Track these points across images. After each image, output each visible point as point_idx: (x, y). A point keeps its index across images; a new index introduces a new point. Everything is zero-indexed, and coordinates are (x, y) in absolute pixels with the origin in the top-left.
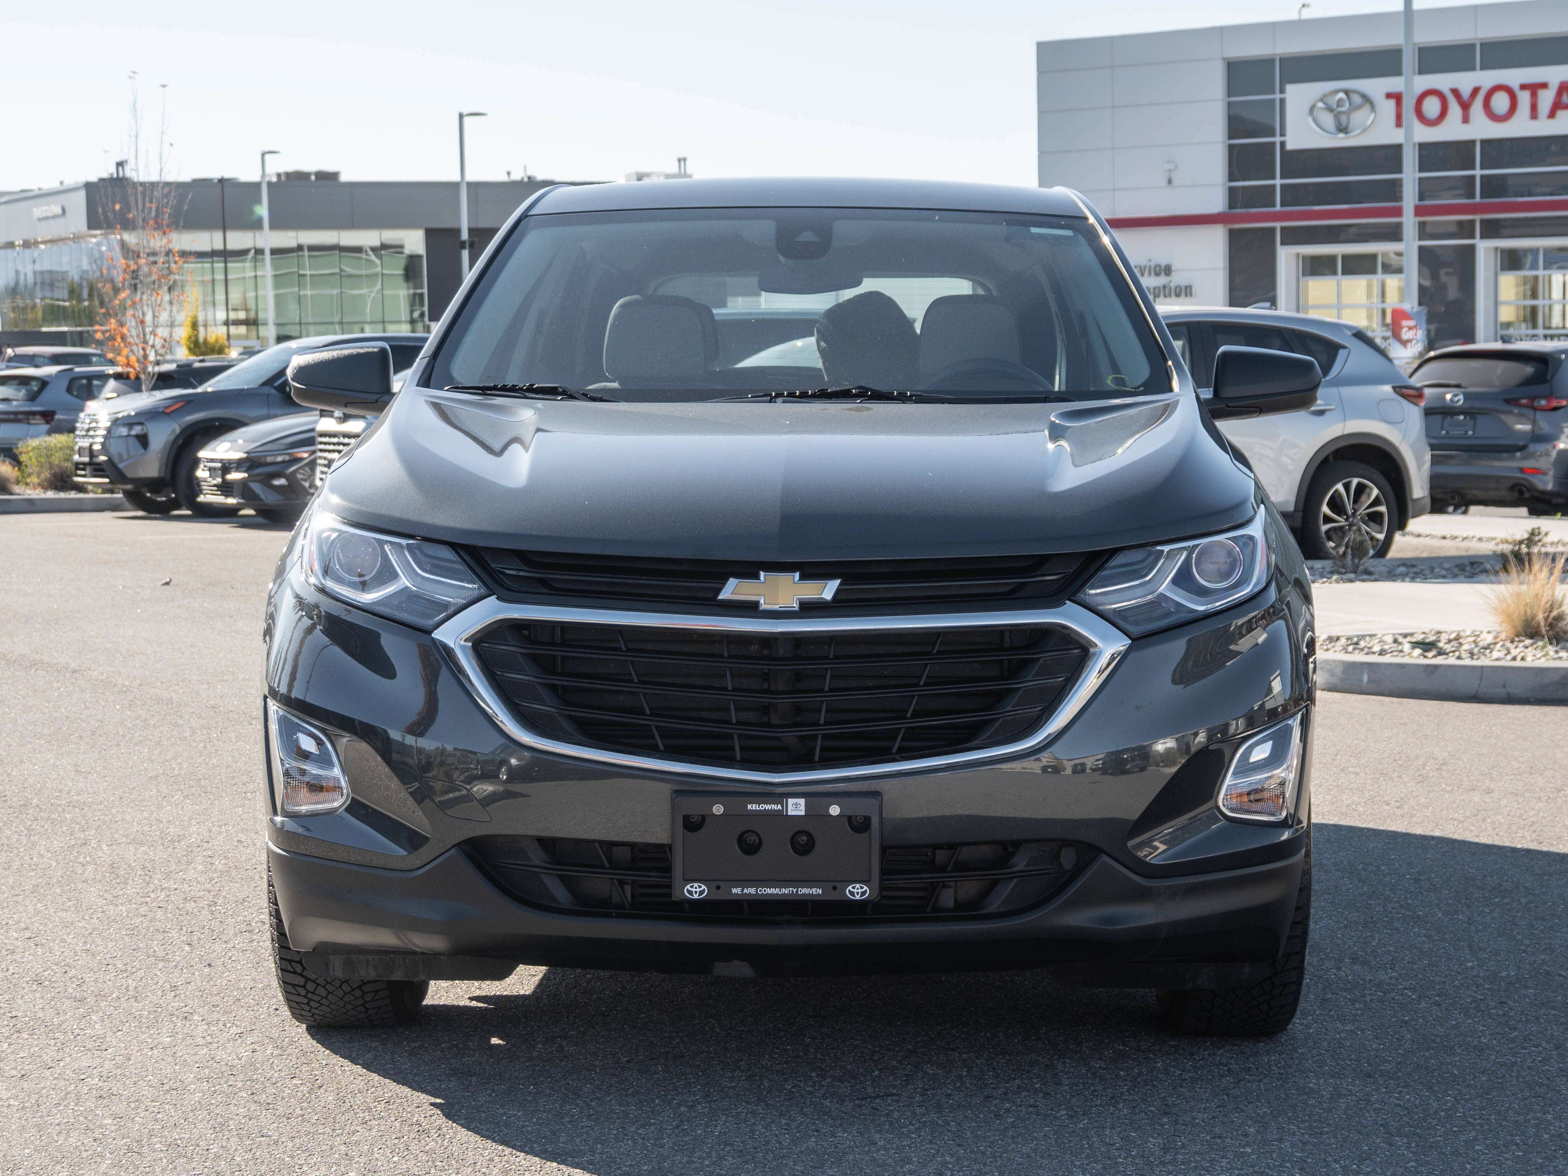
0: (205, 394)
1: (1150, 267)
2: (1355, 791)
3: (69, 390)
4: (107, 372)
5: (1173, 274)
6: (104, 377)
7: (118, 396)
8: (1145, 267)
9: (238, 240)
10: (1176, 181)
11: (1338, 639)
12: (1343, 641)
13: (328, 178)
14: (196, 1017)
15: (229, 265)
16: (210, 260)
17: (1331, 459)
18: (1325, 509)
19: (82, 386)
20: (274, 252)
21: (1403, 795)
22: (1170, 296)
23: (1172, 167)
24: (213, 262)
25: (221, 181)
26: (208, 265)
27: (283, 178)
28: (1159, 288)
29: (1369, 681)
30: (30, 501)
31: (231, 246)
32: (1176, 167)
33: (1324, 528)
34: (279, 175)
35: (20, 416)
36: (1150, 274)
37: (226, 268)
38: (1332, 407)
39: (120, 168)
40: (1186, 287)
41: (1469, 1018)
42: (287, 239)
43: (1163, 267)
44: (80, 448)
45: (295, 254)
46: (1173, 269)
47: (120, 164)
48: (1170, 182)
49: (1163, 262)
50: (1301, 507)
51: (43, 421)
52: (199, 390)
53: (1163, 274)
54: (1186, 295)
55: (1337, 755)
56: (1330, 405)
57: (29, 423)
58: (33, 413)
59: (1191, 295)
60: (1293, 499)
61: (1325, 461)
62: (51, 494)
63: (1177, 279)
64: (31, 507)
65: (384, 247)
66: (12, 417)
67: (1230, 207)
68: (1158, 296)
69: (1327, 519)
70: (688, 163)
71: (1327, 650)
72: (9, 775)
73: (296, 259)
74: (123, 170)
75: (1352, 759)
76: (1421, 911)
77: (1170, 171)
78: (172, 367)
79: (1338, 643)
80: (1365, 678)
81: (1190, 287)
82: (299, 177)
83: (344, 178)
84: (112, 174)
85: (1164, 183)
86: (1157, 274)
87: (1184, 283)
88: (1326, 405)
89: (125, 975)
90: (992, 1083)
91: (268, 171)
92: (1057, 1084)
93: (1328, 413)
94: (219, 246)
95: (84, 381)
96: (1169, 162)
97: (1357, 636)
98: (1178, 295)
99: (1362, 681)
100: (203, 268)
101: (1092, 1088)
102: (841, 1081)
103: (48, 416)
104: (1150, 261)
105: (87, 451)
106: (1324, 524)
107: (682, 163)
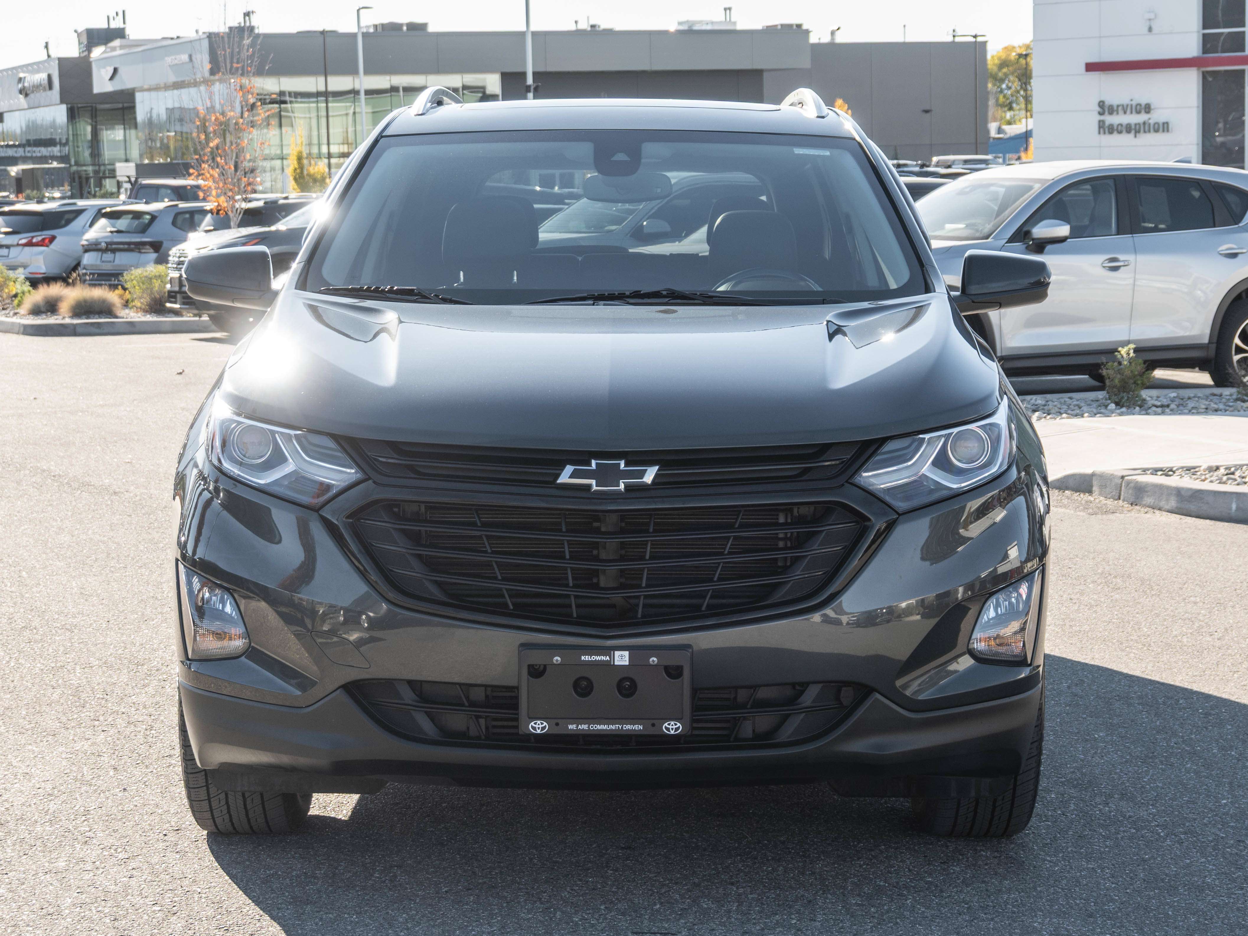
0: (277, 231)
1: (1132, 105)
2: (1187, 621)
3: (174, 223)
4: (206, 208)
5: (1152, 112)
6: (203, 212)
7: (215, 230)
8: (1127, 106)
9: (338, 83)
10: (1155, 29)
11: (1218, 468)
12: (1222, 471)
13: (417, 28)
14: (95, 841)
15: (330, 105)
16: (315, 100)
17: (1244, 295)
18: (1237, 341)
19: (185, 219)
20: (368, 92)
21: (1228, 626)
22: (1149, 131)
23: (1152, 16)
24: (317, 102)
25: (323, 33)
26: (314, 105)
27: (380, 29)
28: (1139, 124)
29: (1238, 508)
30: (131, 324)
31: (331, 88)
32: (1156, 16)
33: (1236, 358)
34: (376, 26)
35: (132, 246)
36: (1131, 113)
37: (327, 107)
38: (1244, 251)
39: (247, 18)
40: (1164, 124)
41: (1203, 857)
42: (382, 82)
43: (1143, 106)
44: (171, 279)
45: (389, 94)
46: (1152, 107)
47: (247, 14)
48: (1150, 29)
49: (1144, 102)
50: (1215, 340)
51: (152, 250)
52: (273, 228)
53: (1143, 111)
54: (1163, 131)
55: (1185, 584)
56: (1242, 248)
57: (140, 252)
58: (144, 244)
59: (1168, 131)
60: (1208, 331)
61: (1239, 297)
62: (149, 318)
63: (1156, 117)
64: (132, 329)
65: (465, 87)
66: (126, 246)
67: (1205, 51)
68: (1139, 132)
69: (1239, 350)
70: (732, 11)
71: (1204, 480)
72: (22, 596)
73: (389, 98)
74: (250, 19)
75: (1197, 588)
76: (1199, 746)
77: (1150, 20)
78: (260, 204)
79: (1216, 473)
80: (1234, 506)
81: (1167, 123)
82: (394, 27)
83: (431, 29)
84: (240, 23)
85: (1146, 29)
86: (1138, 112)
87: (1161, 120)
88: (1238, 249)
89: (50, 798)
90: (754, 919)
91: (363, 24)
92: (811, 920)
93: (1240, 256)
94: (322, 88)
95: (187, 216)
96: (1149, 12)
97: (1235, 466)
98: (1156, 131)
99: (1231, 509)
100: (309, 108)
101: (841, 925)
102: (623, 914)
103: (156, 246)
104: (1132, 100)
105: (177, 281)
106: (1236, 354)
107: (728, 11)
